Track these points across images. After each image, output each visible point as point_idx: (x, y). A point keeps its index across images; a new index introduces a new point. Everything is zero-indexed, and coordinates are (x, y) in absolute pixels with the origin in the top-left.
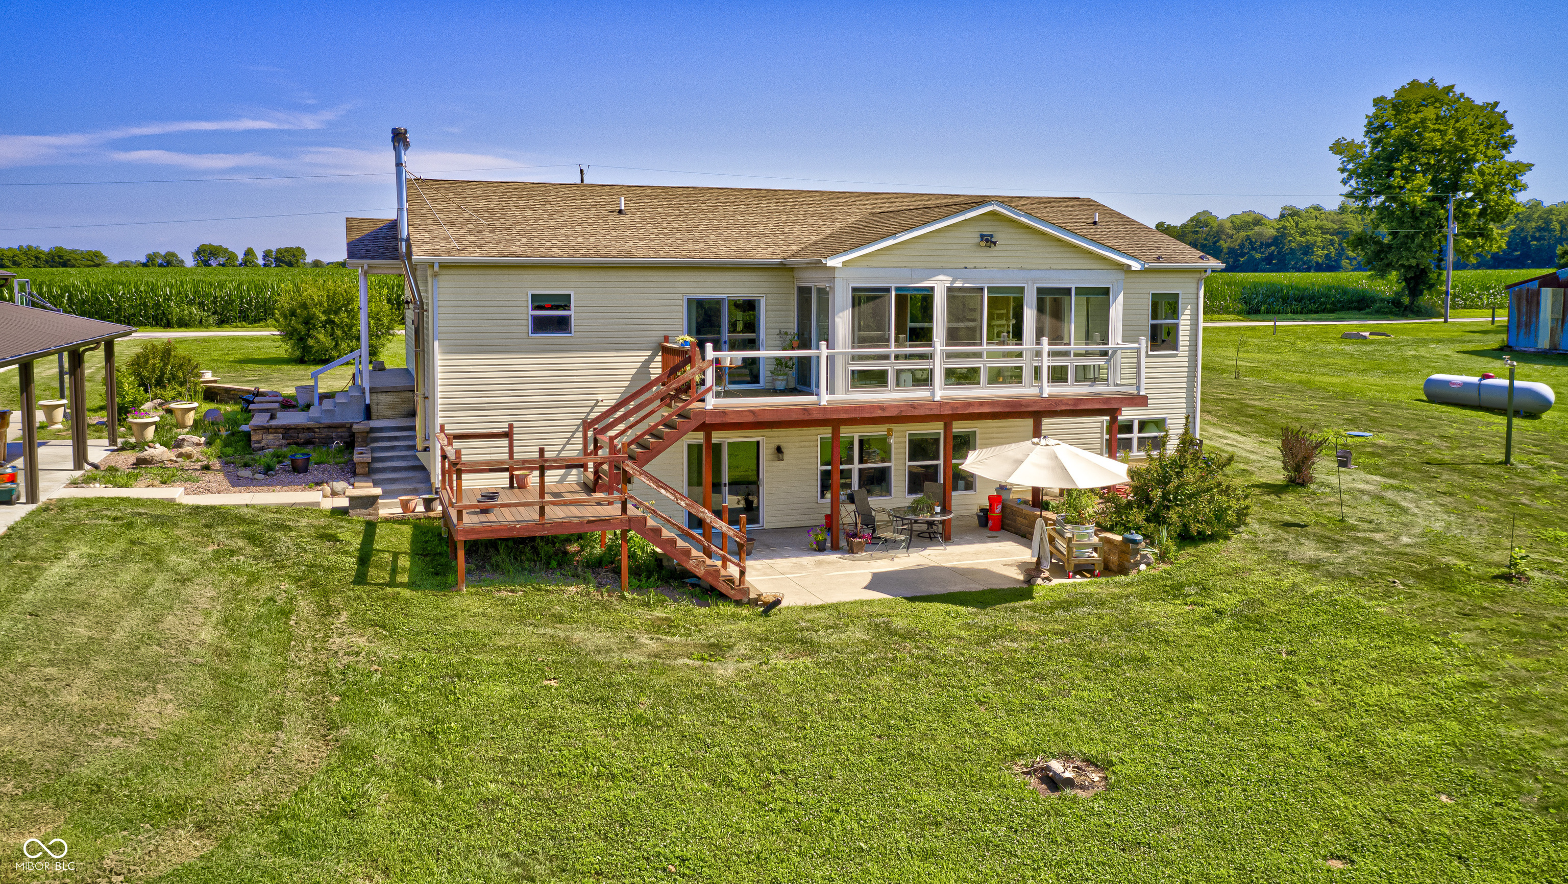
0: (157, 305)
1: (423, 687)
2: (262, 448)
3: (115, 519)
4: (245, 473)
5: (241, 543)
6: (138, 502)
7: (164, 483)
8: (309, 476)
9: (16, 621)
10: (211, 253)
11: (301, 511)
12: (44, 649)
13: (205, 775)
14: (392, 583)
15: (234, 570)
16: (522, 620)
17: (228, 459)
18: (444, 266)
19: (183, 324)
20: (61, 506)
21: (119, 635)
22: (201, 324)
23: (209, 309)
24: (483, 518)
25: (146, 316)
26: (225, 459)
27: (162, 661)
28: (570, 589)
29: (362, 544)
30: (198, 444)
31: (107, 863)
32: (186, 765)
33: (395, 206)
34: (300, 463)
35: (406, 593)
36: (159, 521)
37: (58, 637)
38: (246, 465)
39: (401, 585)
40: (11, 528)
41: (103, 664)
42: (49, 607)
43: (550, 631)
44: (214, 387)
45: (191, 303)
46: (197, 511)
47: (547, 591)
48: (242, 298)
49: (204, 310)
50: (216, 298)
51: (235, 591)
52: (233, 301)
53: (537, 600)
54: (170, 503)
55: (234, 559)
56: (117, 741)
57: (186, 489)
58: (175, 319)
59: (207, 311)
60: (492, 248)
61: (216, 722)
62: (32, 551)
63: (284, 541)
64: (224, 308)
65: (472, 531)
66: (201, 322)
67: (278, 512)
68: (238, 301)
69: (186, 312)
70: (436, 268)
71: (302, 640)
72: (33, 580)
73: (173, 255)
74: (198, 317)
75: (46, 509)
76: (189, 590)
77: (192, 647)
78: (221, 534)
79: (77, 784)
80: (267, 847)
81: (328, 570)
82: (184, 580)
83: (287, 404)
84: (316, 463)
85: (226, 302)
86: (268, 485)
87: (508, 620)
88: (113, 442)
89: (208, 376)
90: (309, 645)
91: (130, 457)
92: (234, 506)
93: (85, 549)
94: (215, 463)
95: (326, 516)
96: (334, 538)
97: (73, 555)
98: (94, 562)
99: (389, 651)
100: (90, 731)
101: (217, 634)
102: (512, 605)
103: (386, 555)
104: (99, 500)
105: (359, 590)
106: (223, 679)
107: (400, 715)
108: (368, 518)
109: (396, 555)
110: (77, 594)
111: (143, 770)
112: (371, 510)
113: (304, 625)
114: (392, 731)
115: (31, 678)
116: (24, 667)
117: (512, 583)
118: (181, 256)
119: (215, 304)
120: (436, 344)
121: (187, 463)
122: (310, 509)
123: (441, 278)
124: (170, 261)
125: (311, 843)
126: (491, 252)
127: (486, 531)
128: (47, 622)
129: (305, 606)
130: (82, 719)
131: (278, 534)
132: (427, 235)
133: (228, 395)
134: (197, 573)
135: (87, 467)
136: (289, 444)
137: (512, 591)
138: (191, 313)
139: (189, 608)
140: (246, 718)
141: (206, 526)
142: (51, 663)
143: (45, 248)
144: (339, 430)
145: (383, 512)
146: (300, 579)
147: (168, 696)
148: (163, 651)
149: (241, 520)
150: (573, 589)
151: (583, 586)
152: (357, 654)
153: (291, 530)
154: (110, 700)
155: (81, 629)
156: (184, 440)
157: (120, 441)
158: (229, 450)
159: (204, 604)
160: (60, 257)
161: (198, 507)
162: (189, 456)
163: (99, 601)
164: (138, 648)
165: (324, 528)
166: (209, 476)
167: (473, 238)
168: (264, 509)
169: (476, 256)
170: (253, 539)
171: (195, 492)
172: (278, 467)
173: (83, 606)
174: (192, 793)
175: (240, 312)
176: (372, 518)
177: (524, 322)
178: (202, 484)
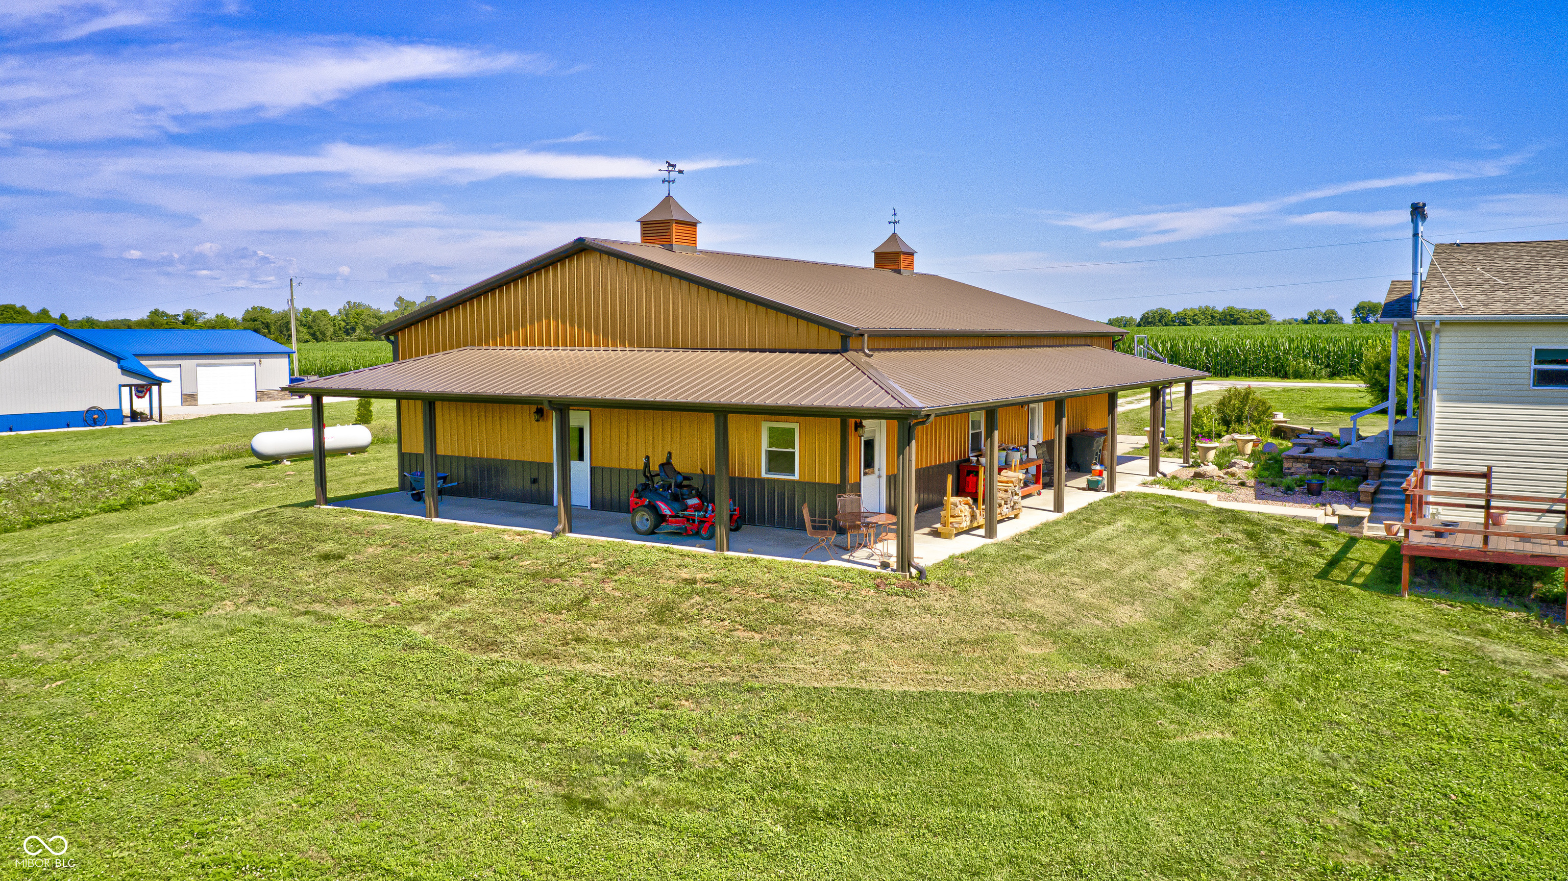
0: (1278, 358)
1: (1331, 651)
2: (1292, 474)
3: (1159, 508)
4: (1271, 490)
5: (1240, 536)
6: (1180, 500)
7: (1206, 491)
8: (1320, 499)
9: (1068, 552)
10: (1369, 310)
11: (1299, 522)
12: (1078, 569)
13: (1143, 653)
14: (1348, 582)
15: (1228, 553)
16: (1448, 627)
17: (1263, 480)
18: (1445, 323)
19: (1298, 375)
20: (1128, 496)
21: (1127, 571)
22: (1314, 376)
23: (1322, 363)
24: (1434, 540)
25: (1267, 369)
26: (1260, 479)
27: (1146, 591)
28: (1510, 613)
29: (1338, 553)
30: (1247, 468)
31: (1070, 675)
32: (1134, 645)
33: (1411, 271)
34: (1314, 487)
35: (1355, 591)
36: (1186, 513)
37: (1087, 564)
38: (1273, 485)
39: (1355, 585)
40: (1091, 504)
41: (1108, 584)
42: (1090, 548)
43: (1468, 639)
44: (1283, 427)
45: (1305, 357)
46: (1220, 511)
47: (1484, 611)
48: (1354, 352)
49: (1318, 364)
50: (1329, 352)
51: (1219, 566)
52: (1346, 356)
53: (1473, 616)
54: (1203, 504)
55: (1229, 546)
56: (1098, 622)
57: (1219, 496)
58: (1291, 371)
59: (1321, 365)
60: (1498, 307)
61: (1164, 630)
62: (1095, 518)
63: (1276, 541)
64: (1336, 362)
65: (1417, 548)
66: (1314, 374)
67: (1280, 520)
68: (1349, 356)
69: (1302, 365)
70: (1437, 325)
71: (1255, 604)
72: (1088, 533)
73: (1333, 312)
74: (1312, 370)
75: (1118, 497)
76: (1187, 558)
77: (1169, 589)
78: (1228, 530)
79: (1069, 635)
80: (1165, 698)
81: (1300, 565)
82: (1184, 551)
83: (1329, 442)
84: (1330, 490)
85: (1338, 356)
86: (1283, 501)
87: (1433, 624)
88: (1186, 460)
89: (1280, 417)
90: (1258, 609)
91: (1192, 471)
92: (1249, 512)
93: (1128, 522)
94: (1251, 482)
95: (1319, 528)
96: (1316, 544)
97: (1119, 524)
98: (1131, 529)
99: (1318, 624)
100: (1085, 613)
101: (1193, 586)
102: (1445, 615)
103: (1354, 562)
104: (1153, 495)
105: (1318, 583)
106: (1182, 610)
107: (1301, 662)
108: (1353, 535)
109: (1362, 564)
110: (1110, 545)
111: (1108, 640)
112: (1357, 529)
113: (1261, 595)
114: (1289, 669)
115: (1064, 581)
116: (1062, 575)
117: (1454, 599)
118: (1341, 313)
119: (1329, 358)
120: (1435, 392)
121: (1230, 480)
122: (1308, 522)
123: (1442, 334)
124: (1329, 319)
125: (1193, 704)
126: (1497, 309)
127: (1430, 550)
128: (1086, 556)
129: (1270, 585)
130: (1084, 606)
131: (1273, 535)
132: (1438, 296)
133: (1292, 434)
134: (1197, 549)
135: (1159, 475)
136: (1314, 473)
137: (1451, 606)
138: (1305, 366)
139: (1181, 567)
140: (1186, 634)
141: (1220, 522)
142: (1078, 576)
143: (1220, 308)
144: (1358, 465)
145: (1367, 533)
146: (1275, 567)
147: (1139, 609)
148: (1149, 586)
149: (1248, 521)
150: (1514, 615)
151: (1524, 614)
152: (1291, 620)
153: (1284, 534)
154: (1105, 603)
155: (1104, 563)
156: (1235, 463)
157: (1191, 461)
158: (1266, 473)
159: (1192, 567)
160: (1231, 316)
161: (1221, 509)
162: (1233, 475)
163: (1123, 552)
164: (1134, 581)
165: (1312, 536)
166: (1243, 490)
167: (1483, 298)
168: (1270, 517)
169: (1480, 313)
170: (1251, 535)
171: (1226, 500)
172: (1297, 489)
173: (1111, 552)
174: (1131, 659)
175: (1351, 366)
176: (1357, 535)
177: (1527, 376)
178: (1233, 495)
